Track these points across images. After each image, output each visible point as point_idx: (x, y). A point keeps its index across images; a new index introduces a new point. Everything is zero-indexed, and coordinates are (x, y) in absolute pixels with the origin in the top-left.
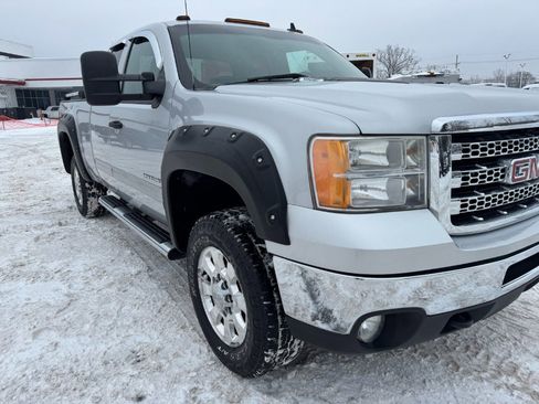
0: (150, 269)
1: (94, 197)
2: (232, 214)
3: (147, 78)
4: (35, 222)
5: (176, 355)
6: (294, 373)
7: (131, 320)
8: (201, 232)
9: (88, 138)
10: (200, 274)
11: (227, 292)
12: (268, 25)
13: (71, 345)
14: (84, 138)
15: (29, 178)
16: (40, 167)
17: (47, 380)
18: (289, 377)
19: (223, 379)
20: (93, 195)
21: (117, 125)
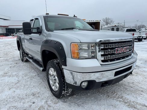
0: (38, 74)
1: (25, 57)
2: (56, 60)
3: (38, 28)
4: (10, 63)
5: (43, 94)
6: (70, 98)
7: (33, 86)
8: (49, 64)
9: (24, 42)
10: (49, 74)
11: (55, 78)
12: (68, 15)
13: (18, 92)
14: (23, 42)
15: (9, 52)
16: (12, 49)
17: (12, 99)
18: (69, 98)
19: (54, 99)
20: (25, 56)
21: (31, 39)
